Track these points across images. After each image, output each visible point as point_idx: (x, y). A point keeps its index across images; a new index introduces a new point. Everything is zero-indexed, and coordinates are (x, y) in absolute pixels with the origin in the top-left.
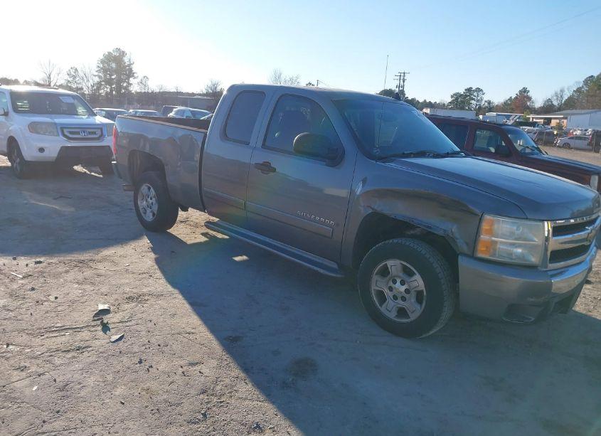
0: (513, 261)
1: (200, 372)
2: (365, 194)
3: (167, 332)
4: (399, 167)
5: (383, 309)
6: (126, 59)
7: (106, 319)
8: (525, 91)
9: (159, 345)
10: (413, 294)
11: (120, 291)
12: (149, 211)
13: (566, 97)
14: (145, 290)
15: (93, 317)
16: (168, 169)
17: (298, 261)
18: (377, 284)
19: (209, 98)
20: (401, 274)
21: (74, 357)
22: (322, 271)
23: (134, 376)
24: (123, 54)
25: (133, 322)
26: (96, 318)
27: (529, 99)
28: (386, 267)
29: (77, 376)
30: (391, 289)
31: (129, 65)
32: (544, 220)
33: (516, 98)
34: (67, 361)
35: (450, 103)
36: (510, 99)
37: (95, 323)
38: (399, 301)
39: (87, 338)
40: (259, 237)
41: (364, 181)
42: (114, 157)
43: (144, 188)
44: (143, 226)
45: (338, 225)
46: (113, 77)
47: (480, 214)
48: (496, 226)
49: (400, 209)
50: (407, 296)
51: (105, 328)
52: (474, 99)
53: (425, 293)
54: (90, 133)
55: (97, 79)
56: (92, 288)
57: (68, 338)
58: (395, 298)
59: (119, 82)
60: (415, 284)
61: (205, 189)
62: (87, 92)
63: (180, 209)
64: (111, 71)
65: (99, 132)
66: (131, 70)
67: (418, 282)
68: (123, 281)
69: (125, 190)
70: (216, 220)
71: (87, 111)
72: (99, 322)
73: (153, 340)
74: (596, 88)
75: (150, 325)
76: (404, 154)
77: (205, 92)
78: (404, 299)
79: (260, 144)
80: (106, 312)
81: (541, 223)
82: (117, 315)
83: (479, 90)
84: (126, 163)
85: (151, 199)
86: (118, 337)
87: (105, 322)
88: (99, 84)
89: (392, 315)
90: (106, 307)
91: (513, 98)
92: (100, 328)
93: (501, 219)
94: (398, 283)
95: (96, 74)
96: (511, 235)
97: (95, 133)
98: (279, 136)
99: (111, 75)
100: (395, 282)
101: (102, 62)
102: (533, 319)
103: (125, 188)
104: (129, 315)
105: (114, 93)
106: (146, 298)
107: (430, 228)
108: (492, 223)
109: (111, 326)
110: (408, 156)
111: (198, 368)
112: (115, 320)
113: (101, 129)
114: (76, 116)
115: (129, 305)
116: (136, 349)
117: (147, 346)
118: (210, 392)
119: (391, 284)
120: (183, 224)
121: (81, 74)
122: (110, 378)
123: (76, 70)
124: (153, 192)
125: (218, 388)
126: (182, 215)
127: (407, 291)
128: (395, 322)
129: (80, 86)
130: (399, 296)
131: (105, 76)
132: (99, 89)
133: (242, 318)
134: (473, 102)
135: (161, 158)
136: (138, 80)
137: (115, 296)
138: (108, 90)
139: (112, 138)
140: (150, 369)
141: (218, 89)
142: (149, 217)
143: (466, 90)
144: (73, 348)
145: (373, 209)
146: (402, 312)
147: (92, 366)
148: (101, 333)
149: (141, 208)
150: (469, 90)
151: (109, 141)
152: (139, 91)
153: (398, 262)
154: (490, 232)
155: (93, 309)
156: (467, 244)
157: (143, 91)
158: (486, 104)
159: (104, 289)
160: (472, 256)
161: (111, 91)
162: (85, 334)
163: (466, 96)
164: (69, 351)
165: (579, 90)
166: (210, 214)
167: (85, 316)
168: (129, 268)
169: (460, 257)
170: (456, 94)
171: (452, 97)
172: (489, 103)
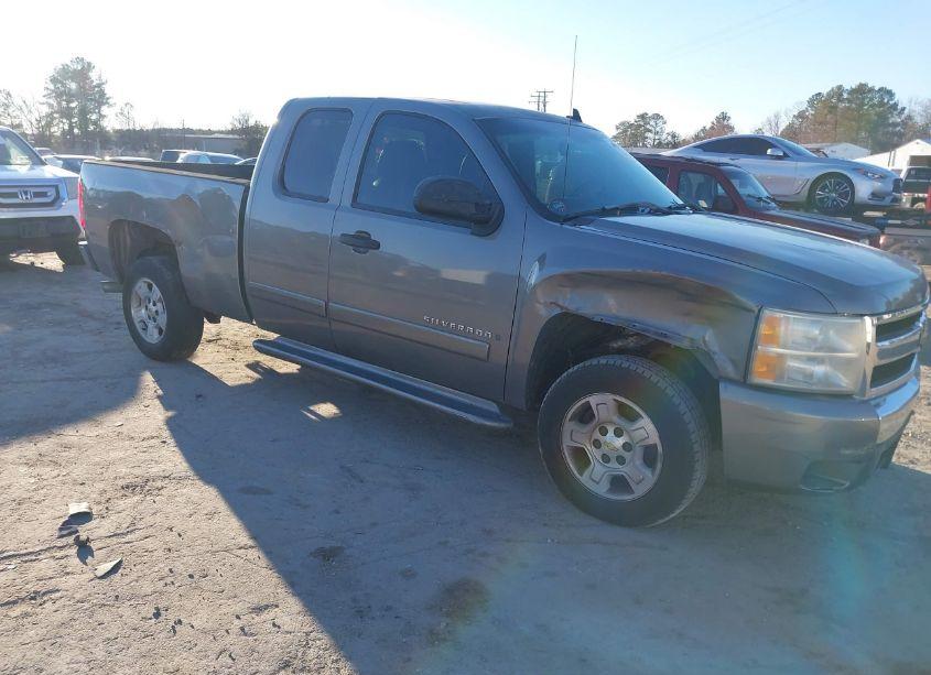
0: (814, 388)
1: (274, 625)
2: (546, 281)
3: (204, 548)
4: (599, 232)
5: (584, 479)
6: (93, 75)
7: (84, 531)
8: (724, 117)
9: (191, 576)
10: (639, 452)
11: (110, 474)
12: (151, 325)
13: (782, 126)
14: (155, 470)
15: (61, 529)
16: (182, 251)
17: (427, 402)
18: (572, 435)
19: (236, 136)
20: (615, 418)
21: (26, 615)
22: (471, 418)
23: (147, 644)
24: (89, 66)
25: (138, 534)
26: (64, 532)
27: (731, 127)
28: (588, 407)
29: (34, 654)
30: (597, 444)
31: (99, 86)
32: (862, 315)
33: (712, 128)
34: (12, 624)
35: (615, 137)
36: (704, 130)
37: (64, 541)
38: (614, 464)
39: (50, 573)
40: (369, 369)
41: (542, 260)
42: (83, 233)
43: (141, 287)
44: (144, 353)
45: (498, 338)
46: (73, 105)
47: (757, 311)
48: (782, 330)
49: (609, 306)
50: (627, 455)
51: (84, 549)
52: (650, 131)
53: (660, 449)
54: (37, 195)
55: (45, 110)
56: (56, 472)
57: (12, 575)
58: (606, 458)
59: (84, 112)
60: (641, 434)
61: (250, 283)
62: (29, 132)
63: (205, 320)
64: (70, 96)
65: (52, 193)
66: (102, 94)
67: (646, 429)
68: (113, 455)
69: (106, 291)
70: (273, 336)
71: (30, 158)
72: (71, 540)
73: (179, 567)
74: (826, 111)
75: (171, 537)
76: (604, 209)
77: (230, 127)
78: (621, 460)
79: (347, 202)
80: (84, 517)
81: (858, 321)
82: (106, 523)
83: (657, 117)
84: (105, 244)
85: (154, 305)
86: (109, 566)
87: (83, 537)
88: (50, 115)
89: (602, 489)
90: (83, 508)
91: (707, 128)
92: (74, 551)
93: (792, 316)
94: (611, 433)
95: (45, 100)
96: (811, 342)
97: (44, 195)
98: (379, 185)
99: (68, 102)
100: (604, 432)
101: (54, 80)
102: (848, 484)
103: (106, 287)
104: (129, 520)
105: (76, 131)
106: (159, 484)
107: (665, 336)
108: (776, 324)
109: (94, 546)
110: (613, 212)
111: (267, 615)
112: (102, 532)
113: (56, 187)
114: (8, 167)
115: (128, 501)
116: (147, 588)
117: (169, 580)
118: (297, 663)
119: (597, 435)
120: (212, 345)
121: (18, 101)
122: (99, 653)
123: (9, 94)
124: (157, 293)
125: (312, 653)
126: (209, 329)
127: (627, 447)
128: (608, 500)
129: (17, 122)
130: (613, 456)
131: (59, 104)
132: (49, 125)
133: (338, 512)
134: (649, 135)
135: (169, 232)
136: (117, 109)
137: (101, 486)
138: (66, 127)
139: (76, 202)
140: (178, 628)
141: (252, 123)
142: (153, 337)
143: (638, 117)
144: (24, 594)
145: (562, 308)
146: (619, 483)
147: (63, 631)
148: (77, 561)
149: (136, 322)
150: (643, 117)
151: (71, 208)
152: (118, 127)
153: (609, 398)
154: (772, 340)
155: (57, 514)
156: (733, 362)
157: (125, 127)
158: (670, 138)
159: (78, 472)
160: (744, 382)
161: (71, 128)
162: (45, 566)
163: (640, 126)
164: (15, 603)
165: (801, 115)
166: (262, 326)
167: (43, 527)
168: (124, 429)
169: (722, 386)
170: (623, 124)
171: (617, 128)
172: (674, 136)
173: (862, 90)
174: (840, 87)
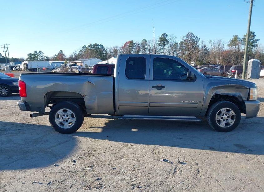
8: (61, 52)
12: (65, 123)
13: (77, 54)
20: (225, 112)
27: (64, 55)
30: (222, 118)
38: (226, 121)
43: (61, 112)
45: (200, 102)
47: (249, 88)
50: (228, 118)
52: (39, 56)
53: (235, 115)
67: (232, 113)
74: (89, 50)
83: (41, 52)
91: (57, 55)
100: (223, 115)
108: (252, 90)
124: (71, 112)
143: (34, 52)
145: (215, 93)
150: (36, 52)
154: (252, 92)
156: (245, 98)
163: (35, 55)
169: (245, 102)
170: (30, 54)
171: (28, 55)
172: (47, 57)
173: (96, 45)
174: (91, 44)
